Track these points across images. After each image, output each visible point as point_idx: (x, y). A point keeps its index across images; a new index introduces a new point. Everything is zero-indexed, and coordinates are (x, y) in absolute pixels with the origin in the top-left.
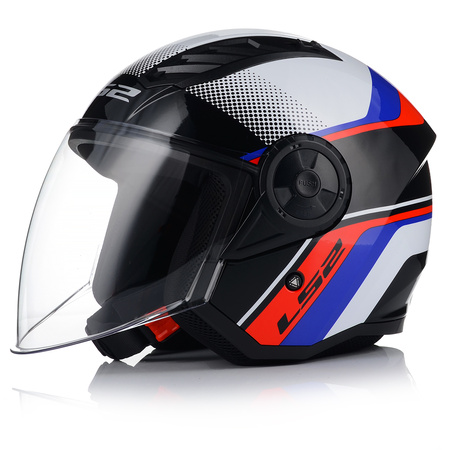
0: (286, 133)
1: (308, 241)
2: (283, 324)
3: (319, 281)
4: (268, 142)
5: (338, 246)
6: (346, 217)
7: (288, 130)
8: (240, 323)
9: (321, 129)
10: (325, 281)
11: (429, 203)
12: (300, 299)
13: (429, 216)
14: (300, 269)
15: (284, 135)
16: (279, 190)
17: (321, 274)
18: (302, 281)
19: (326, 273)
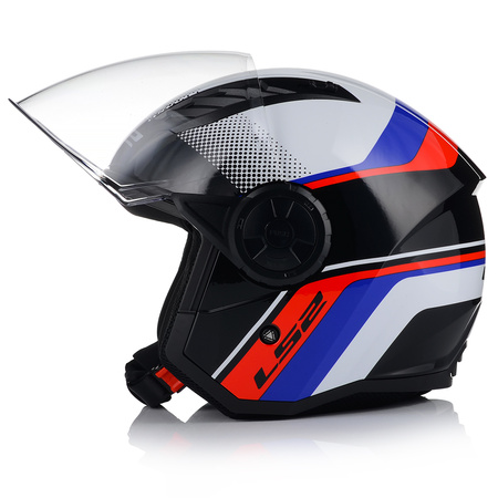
0: (264, 180)
1: (283, 294)
2: (260, 378)
3: (297, 337)
4: (244, 190)
6: (327, 269)
7: (266, 178)
8: (214, 376)
9: (303, 176)
10: (305, 336)
12: (278, 352)
14: (274, 323)
15: (261, 182)
17: (299, 327)
18: (277, 334)
19: (305, 326)
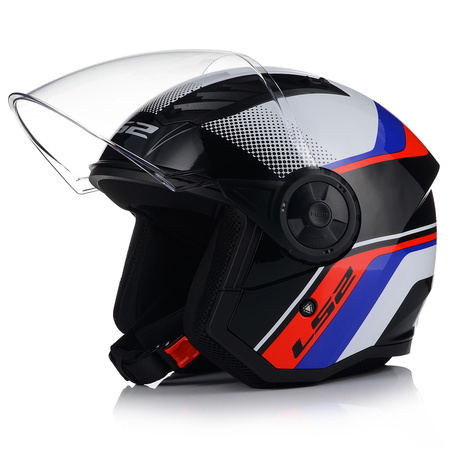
0: (298, 166)
1: (321, 269)
2: (298, 348)
3: (332, 307)
4: (281, 175)
5: (349, 273)
6: (356, 245)
7: (300, 164)
8: (256, 349)
9: (331, 162)
10: (337, 307)
11: (434, 230)
12: (314, 324)
13: (433, 242)
14: (313, 296)
15: (297, 168)
16: (292, 221)
17: (333, 300)
18: (315, 307)
19: (338, 299)
